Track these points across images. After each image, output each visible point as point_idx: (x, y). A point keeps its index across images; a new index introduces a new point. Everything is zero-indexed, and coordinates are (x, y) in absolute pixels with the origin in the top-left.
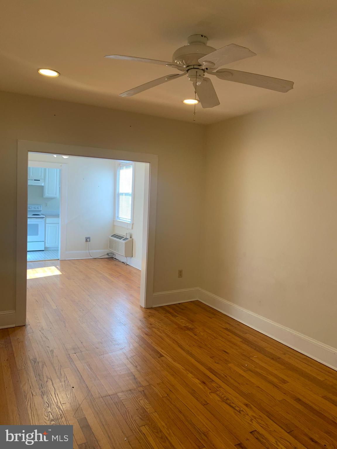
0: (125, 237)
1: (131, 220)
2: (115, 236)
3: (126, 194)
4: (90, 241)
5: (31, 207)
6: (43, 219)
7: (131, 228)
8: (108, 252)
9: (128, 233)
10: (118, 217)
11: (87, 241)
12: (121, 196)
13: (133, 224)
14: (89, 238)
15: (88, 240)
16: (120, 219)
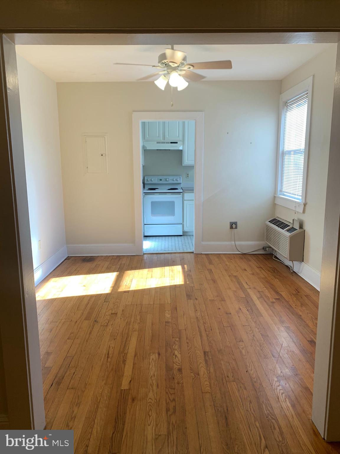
0: (291, 226)
1: (302, 196)
2: (275, 222)
3: (296, 152)
4: (236, 228)
5: (169, 179)
6: (180, 194)
7: (302, 212)
8: (265, 245)
9: (296, 219)
10: (281, 191)
11: (231, 227)
12: (286, 157)
13: (305, 205)
14: (236, 223)
15: (234, 226)
16: (285, 193)
